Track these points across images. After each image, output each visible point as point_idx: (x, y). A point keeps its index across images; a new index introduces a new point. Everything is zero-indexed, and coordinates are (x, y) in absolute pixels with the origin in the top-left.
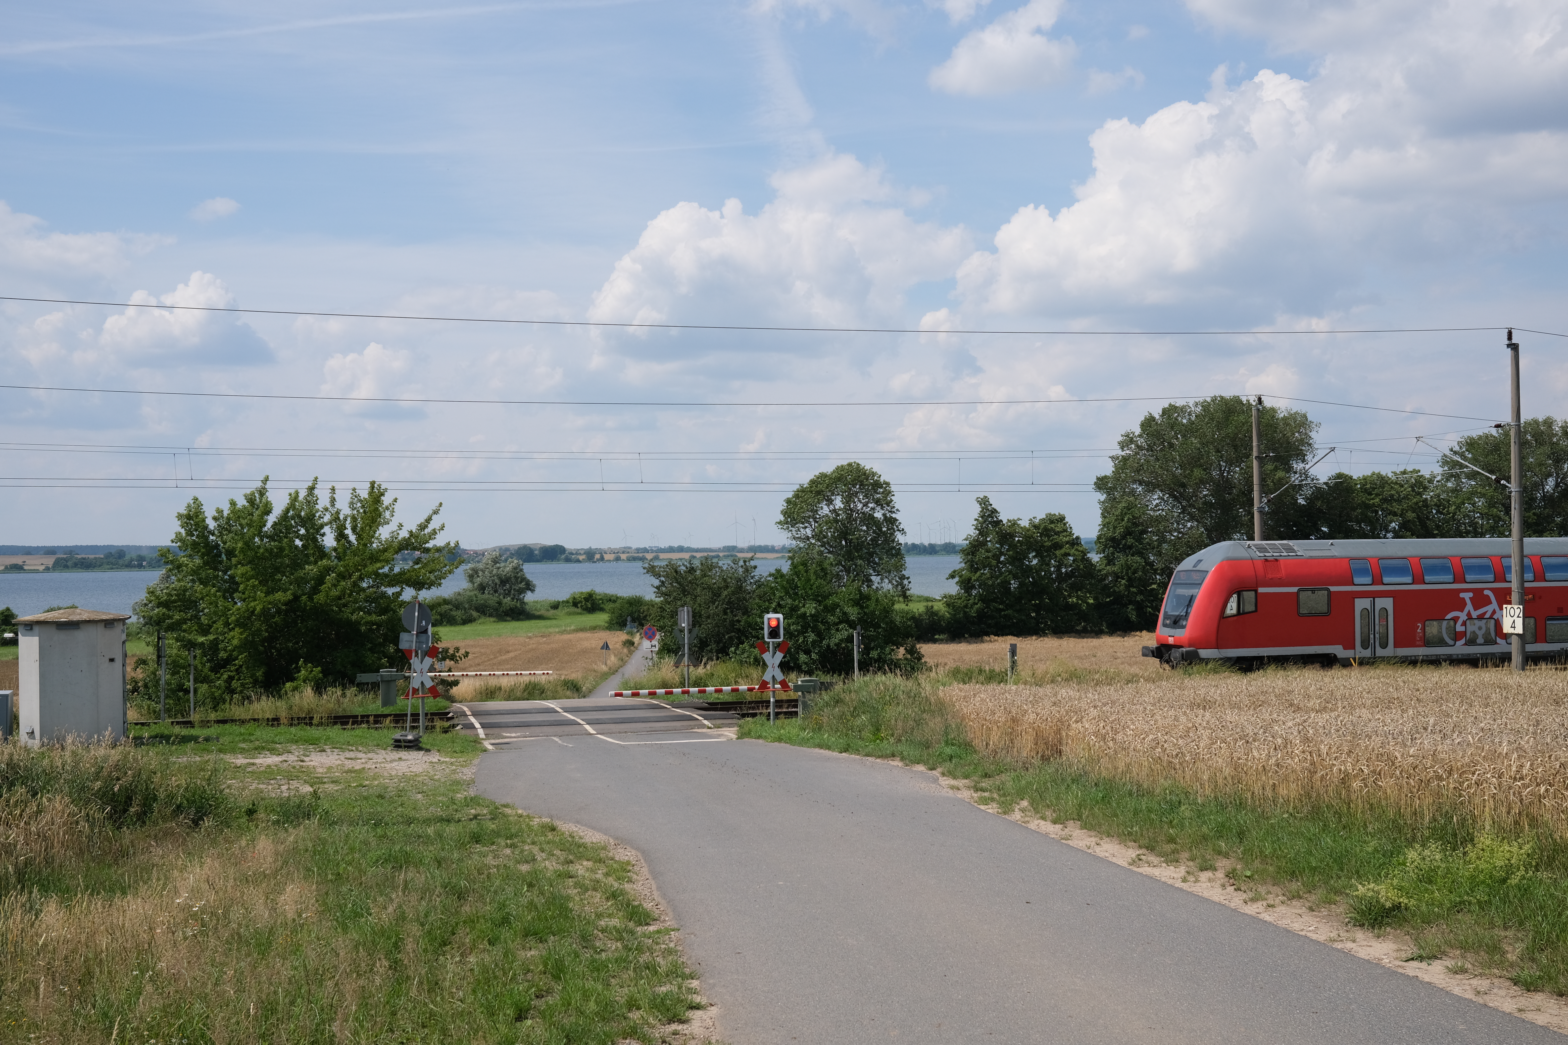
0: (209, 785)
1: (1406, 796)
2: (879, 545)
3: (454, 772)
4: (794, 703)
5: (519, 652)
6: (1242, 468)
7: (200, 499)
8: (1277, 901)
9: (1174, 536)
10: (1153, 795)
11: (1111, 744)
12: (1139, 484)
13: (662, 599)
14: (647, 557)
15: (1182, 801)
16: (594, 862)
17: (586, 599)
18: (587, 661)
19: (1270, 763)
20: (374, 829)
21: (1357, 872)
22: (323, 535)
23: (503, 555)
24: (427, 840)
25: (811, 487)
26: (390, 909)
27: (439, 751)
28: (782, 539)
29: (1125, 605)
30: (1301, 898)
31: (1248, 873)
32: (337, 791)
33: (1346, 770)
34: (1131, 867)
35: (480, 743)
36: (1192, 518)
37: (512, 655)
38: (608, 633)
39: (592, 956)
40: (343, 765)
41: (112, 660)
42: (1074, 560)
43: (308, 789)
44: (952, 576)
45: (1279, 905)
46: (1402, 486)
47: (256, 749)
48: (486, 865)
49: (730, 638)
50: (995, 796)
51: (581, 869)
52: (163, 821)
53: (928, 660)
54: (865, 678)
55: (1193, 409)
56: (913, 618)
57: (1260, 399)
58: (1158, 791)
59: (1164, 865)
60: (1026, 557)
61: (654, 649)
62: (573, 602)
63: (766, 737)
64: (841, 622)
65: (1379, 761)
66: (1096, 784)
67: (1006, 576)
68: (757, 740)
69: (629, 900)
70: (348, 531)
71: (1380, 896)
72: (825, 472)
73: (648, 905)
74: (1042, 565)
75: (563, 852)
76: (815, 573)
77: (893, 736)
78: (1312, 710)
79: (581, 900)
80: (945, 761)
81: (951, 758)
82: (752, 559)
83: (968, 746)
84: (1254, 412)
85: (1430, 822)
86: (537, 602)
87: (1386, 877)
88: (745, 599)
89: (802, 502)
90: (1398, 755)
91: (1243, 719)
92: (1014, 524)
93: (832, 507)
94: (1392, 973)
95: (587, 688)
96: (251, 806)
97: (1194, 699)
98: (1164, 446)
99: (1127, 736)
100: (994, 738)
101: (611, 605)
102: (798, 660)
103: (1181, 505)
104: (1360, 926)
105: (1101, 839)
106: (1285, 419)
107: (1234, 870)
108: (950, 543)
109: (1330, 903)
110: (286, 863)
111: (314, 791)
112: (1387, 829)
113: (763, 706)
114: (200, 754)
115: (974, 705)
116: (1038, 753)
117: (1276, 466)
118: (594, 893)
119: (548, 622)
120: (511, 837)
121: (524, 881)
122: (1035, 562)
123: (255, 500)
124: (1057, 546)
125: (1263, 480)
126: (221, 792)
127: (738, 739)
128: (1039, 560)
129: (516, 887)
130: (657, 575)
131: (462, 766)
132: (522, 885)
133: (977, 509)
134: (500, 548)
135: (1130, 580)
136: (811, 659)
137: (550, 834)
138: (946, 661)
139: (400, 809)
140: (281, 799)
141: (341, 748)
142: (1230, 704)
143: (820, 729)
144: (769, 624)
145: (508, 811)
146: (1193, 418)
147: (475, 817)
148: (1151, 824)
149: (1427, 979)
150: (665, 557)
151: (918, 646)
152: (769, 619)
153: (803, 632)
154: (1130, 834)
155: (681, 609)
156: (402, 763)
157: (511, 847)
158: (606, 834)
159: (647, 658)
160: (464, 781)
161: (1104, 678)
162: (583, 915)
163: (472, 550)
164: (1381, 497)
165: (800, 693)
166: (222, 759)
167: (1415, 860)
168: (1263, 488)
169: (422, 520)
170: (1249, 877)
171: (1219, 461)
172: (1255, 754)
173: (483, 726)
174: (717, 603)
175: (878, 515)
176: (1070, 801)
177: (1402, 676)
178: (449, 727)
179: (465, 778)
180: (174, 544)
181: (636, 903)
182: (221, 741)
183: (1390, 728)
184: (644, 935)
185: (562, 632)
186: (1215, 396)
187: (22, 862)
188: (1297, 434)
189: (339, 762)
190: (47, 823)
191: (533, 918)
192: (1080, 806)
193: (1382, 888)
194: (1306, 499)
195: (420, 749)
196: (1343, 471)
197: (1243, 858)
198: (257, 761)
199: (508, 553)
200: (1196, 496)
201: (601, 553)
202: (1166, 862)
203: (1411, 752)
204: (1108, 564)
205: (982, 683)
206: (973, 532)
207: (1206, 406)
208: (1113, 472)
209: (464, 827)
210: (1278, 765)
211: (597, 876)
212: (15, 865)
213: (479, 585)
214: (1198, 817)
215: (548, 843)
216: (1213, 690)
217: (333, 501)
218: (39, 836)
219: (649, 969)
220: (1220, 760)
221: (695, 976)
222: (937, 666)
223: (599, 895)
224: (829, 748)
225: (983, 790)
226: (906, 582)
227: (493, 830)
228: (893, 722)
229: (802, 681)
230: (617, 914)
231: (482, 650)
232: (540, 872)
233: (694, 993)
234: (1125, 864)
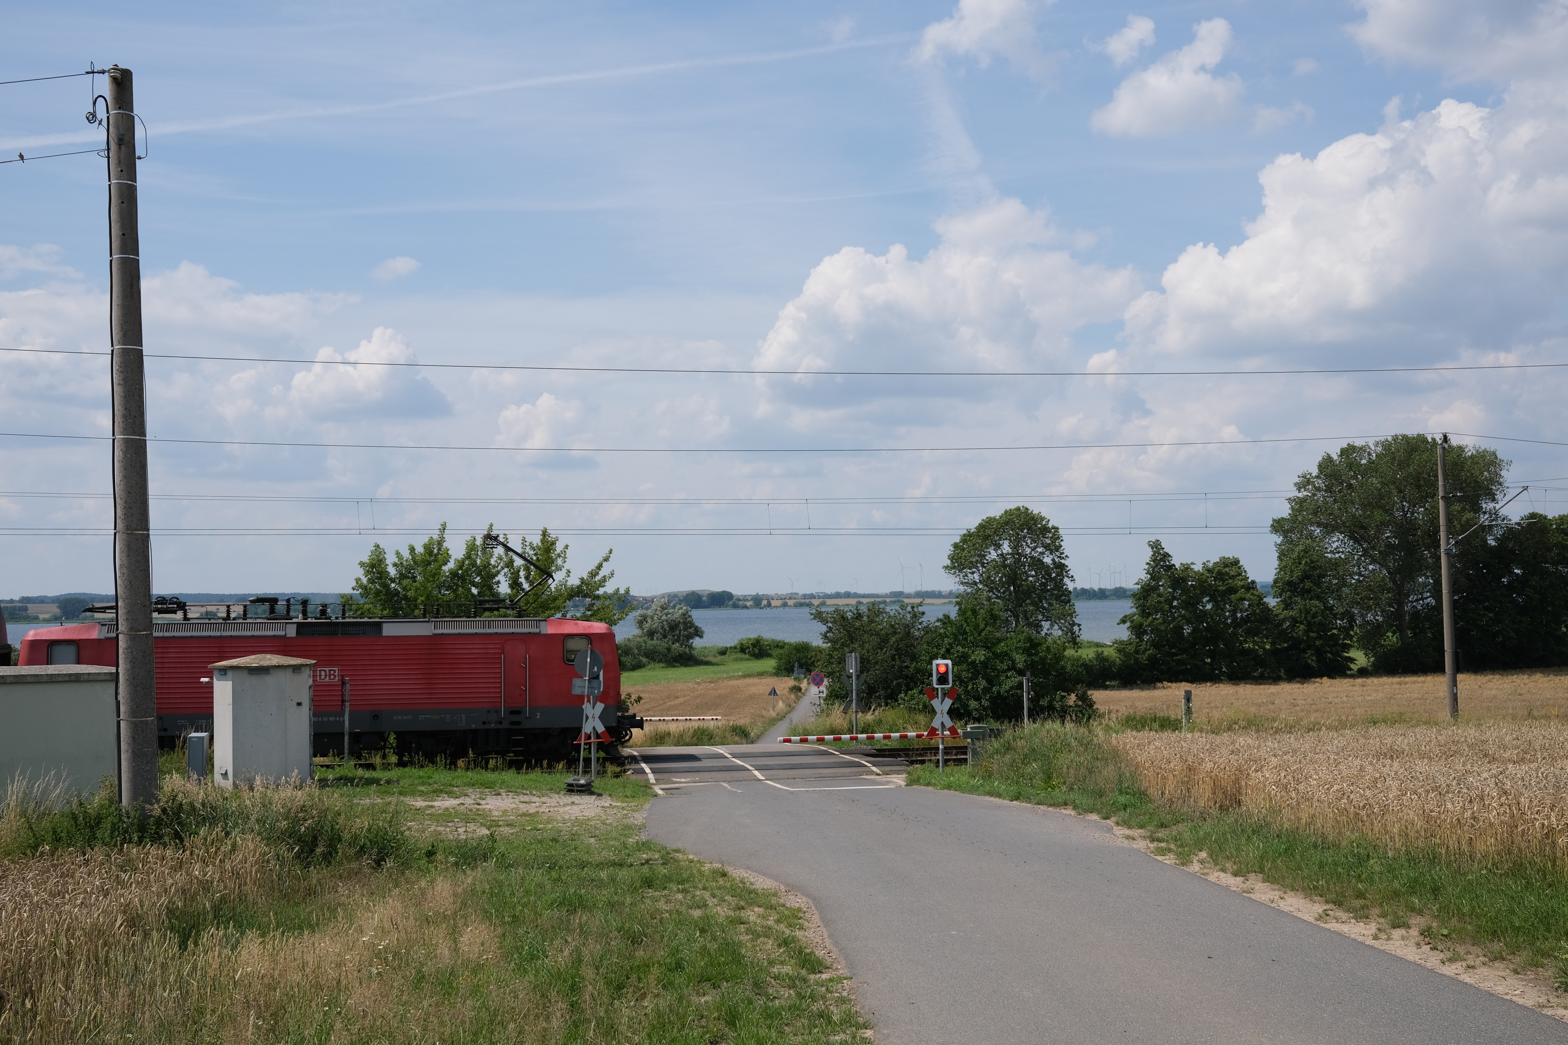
0: (390, 827)
2: (1048, 591)
3: (625, 816)
4: (963, 750)
5: (688, 698)
6: (1428, 509)
7: (382, 547)
8: (1478, 962)
9: (1354, 579)
10: (1339, 848)
11: (1293, 795)
12: (1317, 527)
13: (829, 644)
14: (813, 603)
15: (1371, 854)
16: (765, 909)
17: (754, 645)
18: (755, 706)
19: (1465, 817)
20: (549, 873)
22: (498, 582)
23: (671, 601)
24: (600, 884)
25: (979, 532)
26: (566, 952)
27: (610, 795)
28: (950, 584)
29: (1304, 651)
30: (1504, 960)
31: (1445, 932)
32: (512, 834)
33: (1550, 824)
34: (1317, 923)
35: (651, 788)
37: (681, 700)
38: (776, 678)
39: (765, 1003)
40: (518, 809)
41: (299, 704)
42: (1249, 605)
43: (486, 832)
44: (1123, 621)
45: (1480, 967)
47: (434, 792)
48: (658, 909)
49: (899, 684)
50: (1172, 846)
51: (752, 915)
52: (347, 862)
53: (1100, 707)
54: (1035, 726)
55: (1373, 449)
56: (1084, 665)
57: (1445, 437)
58: (1344, 843)
59: (1353, 921)
60: (1199, 601)
61: (821, 695)
62: (741, 648)
63: (935, 785)
64: (1009, 669)
66: (1278, 835)
67: (1179, 622)
68: (926, 788)
69: (801, 947)
70: (522, 580)
72: (992, 516)
73: (820, 953)
74: (1217, 610)
75: (734, 898)
76: (984, 619)
77: (1065, 784)
78: (1509, 760)
79: (754, 946)
80: (1119, 810)
81: (1125, 807)
82: (920, 605)
83: (1142, 795)
84: (1439, 451)
86: (705, 648)
88: (913, 645)
89: (969, 547)
91: (1434, 770)
92: (1187, 568)
93: (999, 552)
95: (756, 734)
96: (430, 848)
97: (1380, 748)
98: (1343, 487)
99: (1310, 786)
100: (1171, 785)
101: (780, 651)
102: (968, 706)
103: (1362, 547)
105: (1285, 893)
106: (1472, 456)
107: (1429, 928)
108: (1121, 588)
109: (1537, 966)
110: (464, 904)
111: (491, 834)
113: (931, 753)
114: (382, 797)
115: (1149, 753)
116: (1216, 803)
117: (1464, 507)
118: (766, 939)
119: (715, 668)
120: (682, 882)
121: (696, 926)
122: (1209, 607)
123: (434, 549)
124: (1233, 590)
125: (1449, 521)
126: (403, 833)
127: (906, 786)
128: (1213, 605)
129: (688, 933)
130: (824, 621)
131: (633, 811)
132: (695, 930)
133: (1149, 552)
134: (669, 595)
135: (1310, 625)
136: (981, 705)
137: (721, 879)
138: (1118, 708)
139: (573, 853)
140: (459, 841)
141: (516, 792)
142: (1419, 754)
143: (990, 777)
144: (937, 669)
145: (680, 856)
146: (1373, 458)
147: (647, 861)
148: (1338, 878)
150: (832, 603)
151: (1089, 693)
152: (938, 665)
153: (974, 677)
154: (1316, 888)
155: (849, 654)
156: (575, 807)
157: (682, 892)
158: (776, 881)
159: (815, 704)
160: (636, 825)
161: (1283, 725)
162: (756, 961)
163: (640, 597)
165: (969, 740)
166: (403, 801)
168: (1450, 529)
169: (592, 566)
170: (1446, 936)
171: (1402, 502)
172: (1449, 806)
173: (654, 771)
174: (885, 649)
175: (1048, 560)
176: (1251, 852)
178: (620, 772)
179: (636, 822)
180: (355, 592)
181: (808, 951)
182: (401, 783)
184: (817, 983)
185: (730, 678)
186: (1396, 435)
187: (218, 899)
188: (1486, 473)
189: (514, 806)
190: (240, 861)
191: (706, 964)
192: (1262, 858)
194: (1495, 539)
195: (592, 793)
196: (1536, 511)
197: (1438, 915)
198: (435, 804)
199: (677, 599)
200: (1378, 538)
201: (768, 599)
202: (1355, 918)
204: (1286, 608)
205: (1156, 731)
206: (1144, 577)
207: (1387, 446)
208: (1290, 514)
209: (636, 871)
210: (1474, 818)
211: (769, 923)
212: (212, 902)
213: (648, 631)
214: (1389, 872)
215: (719, 888)
216: (1400, 739)
218: (233, 874)
219: (823, 1017)
220: (1411, 813)
221: (869, 1026)
222: (1110, 712)
223: (771, 942)
224: (999, 796)
225: (1159, 840)
226: (1076, 628)
227: (665, 875)
228: (1065, 769)
229: (971, 728)
230: (790, 961)
231: (651, 696)
232: (712, 917)
233: (868, 1043)
234: (1311, 919)
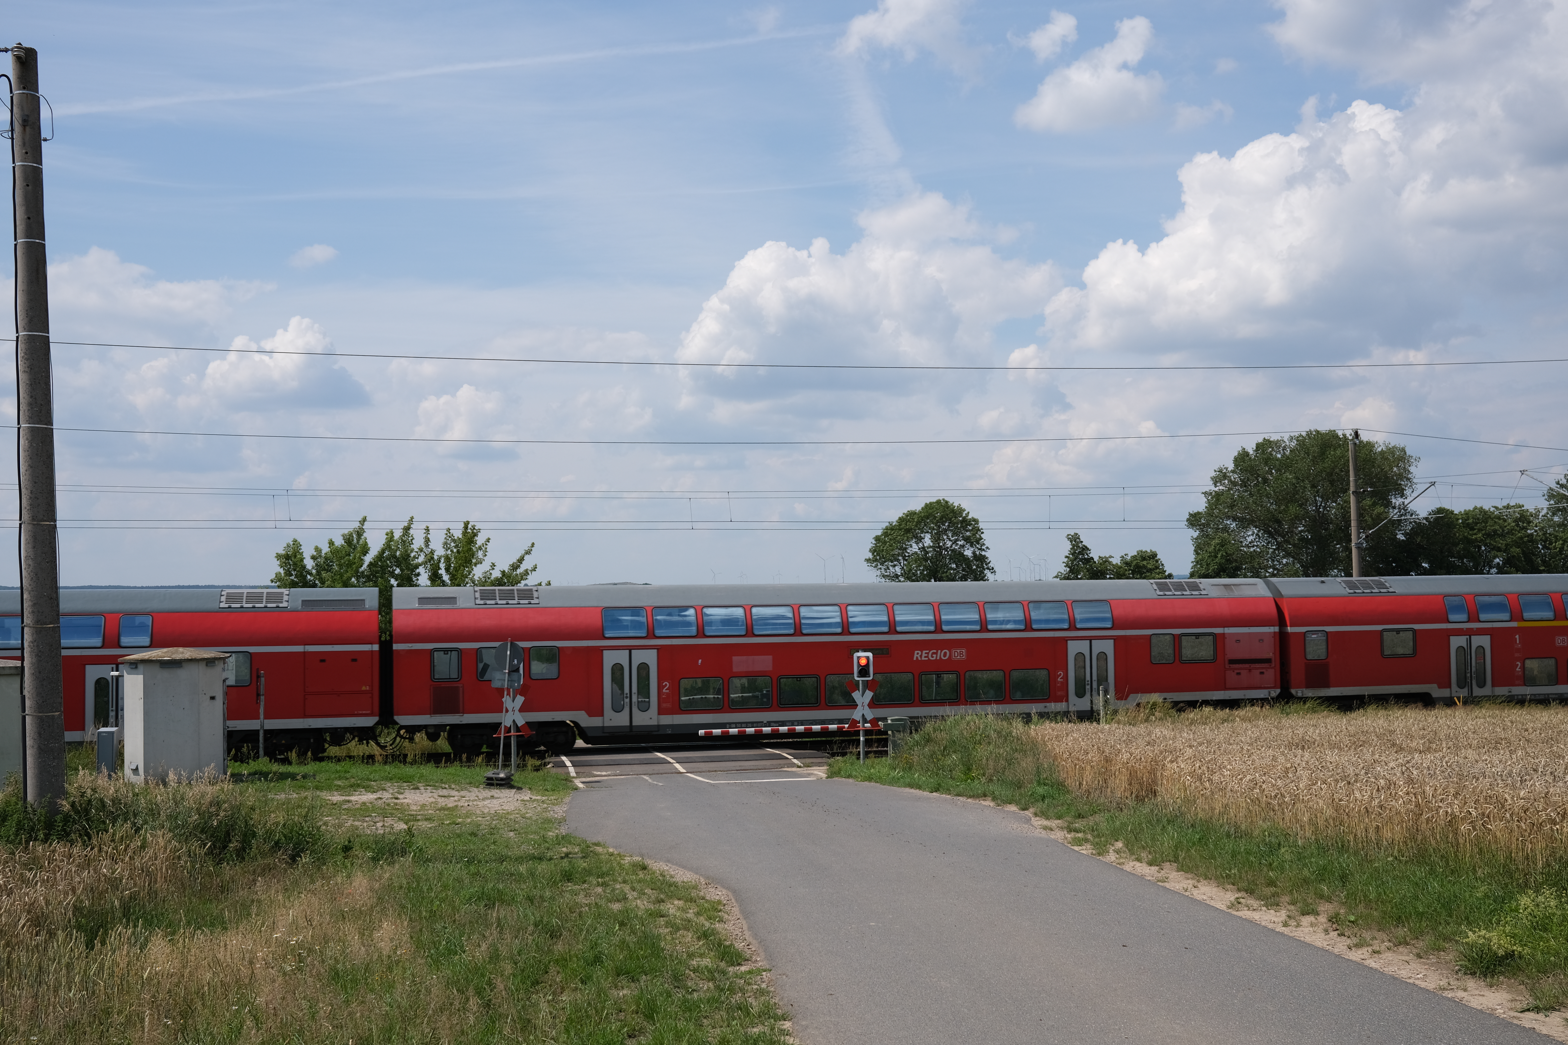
0: (306, 822)
1: (1518, 839)
3: (546, 810)
4: (884, 742)
6: (1339, 504)
7: (299, 540)
8: (1383, 947)
9: (1269, 573)
10: (1251, 837)
11: (1207, 785)
12: (1233, 520)
15: (1282, 843)
16: (685, 902)
19: (1373, 805)
20: (467, 867)
21: (1467, 918)
22: (419, 574)
24: (519, 878)
25: (900, 525)
26: (484, 947)
27: (530, 789)
28: (871, 577)
30: (1408, 944)
31: (1352, 918)
32: (430, 828)
33: (1453, 812)
34: (1229, 910)
35: (571, 781)
36: (1288, 555)
39: (684, 996)
40: (436, 803)
41: (213, 698)
43: (404, 826)
45: (1385, 951)
46: (1505, 521)
47: (351, 786)
48: (577, 903)
50: (1089, 837)
51: (672, 908)
52: (261, 857)
55: (1288, 444)
57: (1356, 433)
58: (1256, 833)
59: (1264, 908)
63: (856, 777)
65: (1488, 803)
66: (1192, 825)
68: (847, 780)
69: (720, 940)
70: (442, 572)
71: (1492, 944)
72: (914, 510)
73: (740, 945)
75: (654, 891)
77: (984, 776)
78: (1416, 750)
79: (673, 939)
80: (1037, 801)
81: (1043, 798)
83: (1060, 786)
84: (1351, 446)
85: (1543, 868)
87: (1498, 923)
89: (890, 540)
90: (1508, 798)
91: (1344, 759)
92: (1106, 561)
93: (921, 545)
94: (1507, 1025)
96: (346, 843)
97: (1292, 738)
98: (1258, 482)
99: (1224, 776)
100: (1088, 776)
103: (1277, 541)
104: (1471, 974)
105: (1199, 881)
106: (1382, 452)
107: (1337, 914)
109: (1439, 950)
110: (381, 900)
111: (409, 828)
112: (1498, 874)
113: (852, 745)
114: (297, 791)
115: (1067, 744)
116: (1132, 793)
117: (1374, 502)
118: (685, 932)
120: (602, 876)
121: (615, 919)
123: (353, 540)
125: (1360, 516)
126: (319, 828)
127: (827, 778)
129: (607, 926)
131: (553, 804)
132: (614, 924)
133: (1068, 546)
137: (641, 872)
139: (492, 847)
140: (376, 836)
141: (435, 786)
142: (1330, 744)
143: (910, 768)
144: (858, 662)
145: (599, 849)
146: (1288, 453)
147: (567, 855)
148: (1250, 867)
149: (1545, 1032)
152: (859, 658)
154: (1228, 876)
156: (495, 801)
157: (602, 885)
158: (697, 873)
160: (556, 819)
161: (1199, 717)
162: (675, 954)
164: (1483, 532)
165: (890, 732)
166: (319, 796)
167: (1528, 907)
168: (1361, 524)
169: (514, 559)
170: (1353, 922)
171: (1315, 497)
172: (1358, 795)
173: (574, 765)
175: (968, 553)
176: (1167, 842)
177: (1509, 716)
178: (541, 765)
179: (556, 816)
180: (272, 583)
181: (727, 943)
182: (318, 778)
183: (1498, 770)
184: (736, 976)
186: (1310, 431)
187: (127, 896)
188: (1395, 469)
189: (432, 800)
190: (150, 858)
191: (625, 958)
192: (1176, 847)
193: (1494, 935)
194: (1405, 534)
195: (512, 787)
196: (1443, 506)
197: (1346, 902)
198: (352, 798)
200: (1292, 532)
202: (1266, 905)
203: (1522, 794)
205: (1074, 722)
206: (1063, 570)
207: (1301, 441)
208: (1206, 507)
209: (555, 865)
210: (1381, 807)
211: (688, 915)
212: (121, 900)
214: (1299, 860)
215: (639, 881)
216: (1311, 730)
217: (427, 541)
218: (143, 871)
219: (741, 1010)
220: (1321, 802)
221: (787, 1017)
223: (690, 935)
224: (919, 787)
225: (1076, 831)
227: (584, 869)
228: (984, 761)
229: (892, 720)
230: (709, 954)
232: (632, 910)
233: (787, 1035)
234: (1224, 908)
